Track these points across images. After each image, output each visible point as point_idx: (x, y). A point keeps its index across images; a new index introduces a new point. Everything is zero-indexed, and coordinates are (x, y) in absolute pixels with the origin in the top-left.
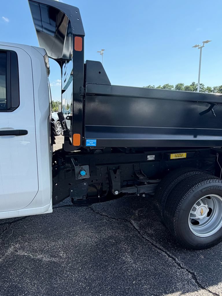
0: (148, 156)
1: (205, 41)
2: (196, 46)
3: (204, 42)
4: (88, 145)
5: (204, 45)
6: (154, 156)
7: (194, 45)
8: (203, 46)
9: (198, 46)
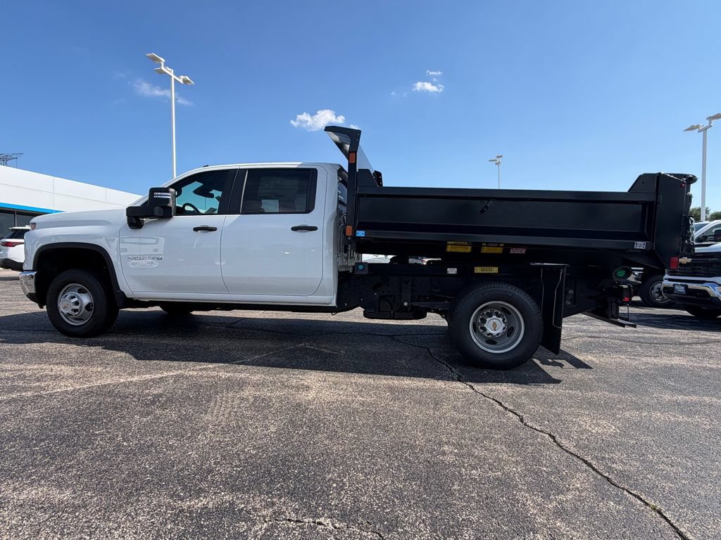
0: (448, 269)
1: (712, 115)
2: (692, 128)
3: (710, 119)
4: (358, 235)
5: (710, 123)
6: (456, 269)
7: (688, 127)
8: (710, 126)
9: (698, 127)
